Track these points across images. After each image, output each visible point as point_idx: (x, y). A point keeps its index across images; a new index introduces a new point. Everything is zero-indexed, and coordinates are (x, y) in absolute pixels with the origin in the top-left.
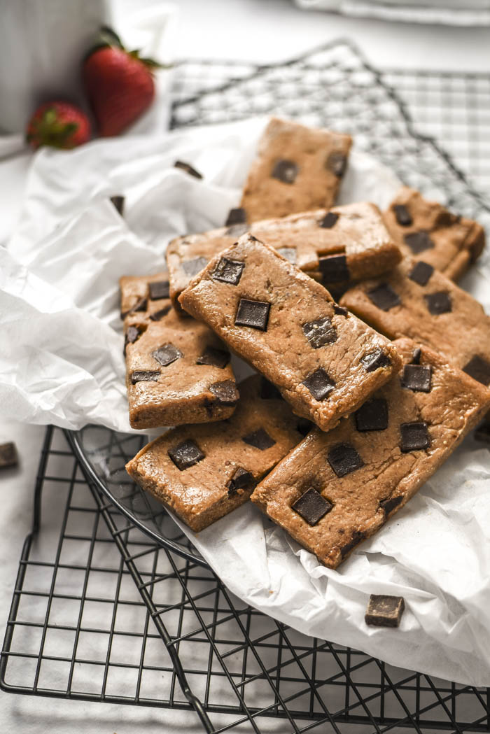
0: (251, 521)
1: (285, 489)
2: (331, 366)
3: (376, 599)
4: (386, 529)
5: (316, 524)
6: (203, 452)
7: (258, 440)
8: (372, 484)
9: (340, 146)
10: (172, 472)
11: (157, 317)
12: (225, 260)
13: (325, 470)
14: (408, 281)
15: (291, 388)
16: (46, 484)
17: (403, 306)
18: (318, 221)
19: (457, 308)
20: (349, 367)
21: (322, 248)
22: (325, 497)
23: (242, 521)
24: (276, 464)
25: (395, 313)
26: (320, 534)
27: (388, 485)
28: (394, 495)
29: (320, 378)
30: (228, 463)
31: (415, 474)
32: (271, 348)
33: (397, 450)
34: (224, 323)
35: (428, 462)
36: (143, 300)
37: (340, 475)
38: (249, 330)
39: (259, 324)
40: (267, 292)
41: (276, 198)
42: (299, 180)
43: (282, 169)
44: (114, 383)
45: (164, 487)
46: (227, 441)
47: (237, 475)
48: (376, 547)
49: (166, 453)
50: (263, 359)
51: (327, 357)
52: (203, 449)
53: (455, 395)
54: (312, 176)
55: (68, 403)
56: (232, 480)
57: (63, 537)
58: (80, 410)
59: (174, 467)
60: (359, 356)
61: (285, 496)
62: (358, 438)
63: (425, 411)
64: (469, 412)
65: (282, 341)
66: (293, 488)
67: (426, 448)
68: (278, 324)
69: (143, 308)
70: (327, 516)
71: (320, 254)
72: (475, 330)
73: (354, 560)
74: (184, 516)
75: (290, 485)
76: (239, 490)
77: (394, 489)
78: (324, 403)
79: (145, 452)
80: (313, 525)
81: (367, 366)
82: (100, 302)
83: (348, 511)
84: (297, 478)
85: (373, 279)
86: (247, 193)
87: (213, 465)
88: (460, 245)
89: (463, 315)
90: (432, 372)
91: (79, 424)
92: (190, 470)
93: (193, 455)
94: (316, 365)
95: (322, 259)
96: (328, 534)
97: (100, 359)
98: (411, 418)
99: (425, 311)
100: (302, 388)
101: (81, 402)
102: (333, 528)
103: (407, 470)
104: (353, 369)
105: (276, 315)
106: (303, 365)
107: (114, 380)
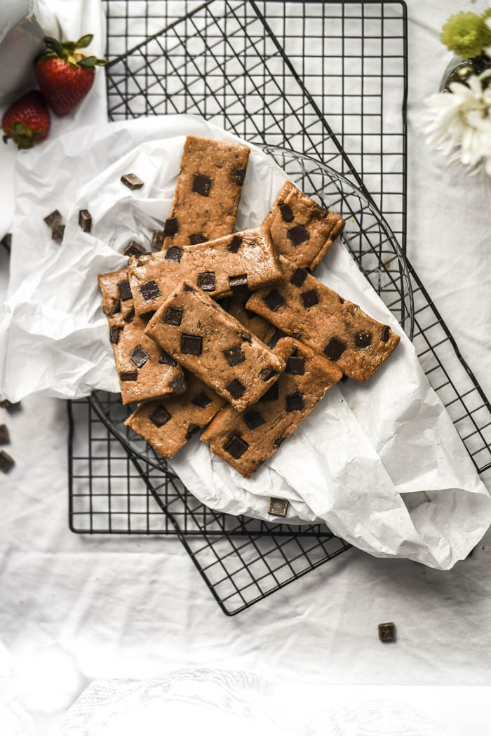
1: (220, 439)
2: (243, 378)
3: (274, 500)
6: (169, 414)
8: (270, 433)
9: (241, 159)
10: (153, 429)
11: (128, 318)
12: (170, 307)
13: (242, 427)
14: (290, 285)
15: (219, 392)
17: (287, 306)
18: (228, 245)
19: (321, 301)
20: (253, 378)
21: (231, 272)
22: (243, 442)
23: (196, 446)
24: (213, 419)
25: (281, 312)
26: (242, 464)
27: (279, 432)
28: (283, 437)
29: (237, 387)
30: (185, 422)
32: (206, 367)
33: (284, 412)
34: (175, 352)
36: (117, 301)
38: (190, 355)
39: (196, 351)
40: (199, 330)
41: (197, 210)
42: (212, 192)
43: (201, 184)
44: (107, 358)
46: (183, 407)
47: (191, 429)
48: (273, 466)
49: (147, 416)
50: (201, 374)
51: (239, 372)
52: (169, 411)
53: (318, 377)
54: (221, 191)
56: (188, 433)
57: (91, 440)
59: (153, 425)
60: (259, 370)
61: (220, 442)
63: (300, 387)
65: (212, 363)
66: (224, 438)
67: (301, 409)
68: (208, 351)
69: (118, 310)
70: (245, 453)
71: (231, 279)
72: (333, 317)
73: (261, 472)
75: (223, 436)
77: (283, 433)
78: (240, 401)
79: (135, 415)
80: (237, 459)
81: (264, 377)
83: (257, 450)
84: (227, 432)
86: (177, 206)
87: (177, 424)
88: (325, 235)
89: (325, 306)
90: (304, 362)
92: (163, 427)
93: (164, 416)
94: (233, 378)
95: (234, 283)
96: (246, 464)
97: (96, 346)
98: (291, 391)
99: (301, 307)
100: (225, 393)
102: (249, 461)
103: (290, 422)
104: (255, 379)
105: (206, 345)
106: (225, 377)
107: (106, 356)
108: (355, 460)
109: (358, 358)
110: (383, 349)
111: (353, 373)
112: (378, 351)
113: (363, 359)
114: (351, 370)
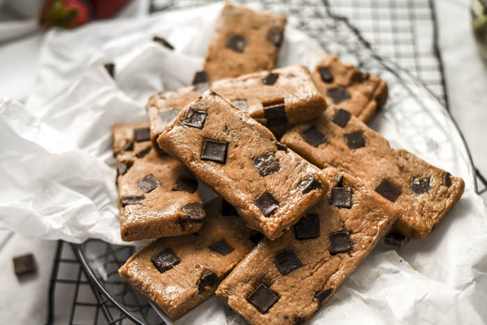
0: (216, 310)
1: (242, 286)
2: (276, 190)
4: (320, 314)
5: (266, 312)
6: (178, 258)
7: (221, 248)
8: (309, 280)
9: (278, 24)
10: (154, 274)
11: (141, 155)
12: (193, 110)
13: (273, 269)
14: (332, 124)
15: (245, 207)
16: (58, 286)
17: (329, 143)
18: (263, 80)
19: (369, 144)
20: (289, 190)
21: (266, 100)
22: (273, 291)
24: (234, 266)
25: (323, 149)
26: (270, 320)
27: (321, 281)
28: (326, 288)
29: (267, 199)
30: (198, 267)
31: (341, 271)
32: (229, 177)
33: (327, 253)
34: (193, 159)
35: (351, 262)
36: (130, 142)
37: (284, 274)
38: (212, 163)
39: (220, 158)
40: (225, 134)
41: (231, 63)
42: (247, 49)
43: (234, 42)
44: (109, 206)
45: (148, 286)
46: (196, 249)
47: (205, 275)
50: (223, 186)
51: (272, 183)
52: (178, 256)
54: (257, 47)
55: (73, 223)
56: (201, 279)
58: (83, 228)
59: (156, 270)
60: (297, 181)
61: (242, 290)
62: (297, 245)
63: (348, 223)
64: (381, 223)
65: (238, 172)
66: (248, 285)
67: (349, 251)
68: (234, 158)
69: (130, 148)
70: (275, 306)
71: (265, 104)
72: (383, 160)
74: (164, 308)
75: (246, 282)
76: (206, 287)
77: (326, 283)
79: (134, 259)
80: (264, 313)
81: (303, 189)
82: (97, 144)
83: (291, 302)
84: (251, 277)
85: (306, 122)
86: (209, 60)
87: (186, 268)
88: (370, 96)
89: (374, 149)
90: (352, 192)
91: (81, 238)
92: (168, 272)
93: (171, 260)
94: (263, 190)
95: (267, 108)
96: (276, 320)
97: (97, 189)
98: (337, 228)
99: (346, 147)
100: (254, 208)
101: (83, 222)
102: (280, 315)
103: (335, 268)
104: (292, 192)
105: (232, 151)
106: (254, 189)
107: (108, 204)
108: (427, 297)
109: (415, 204)
110: (445, 194)
111: (412, 218)
112: (441, 196)
113: (423, 204)
114: (409, 216)
